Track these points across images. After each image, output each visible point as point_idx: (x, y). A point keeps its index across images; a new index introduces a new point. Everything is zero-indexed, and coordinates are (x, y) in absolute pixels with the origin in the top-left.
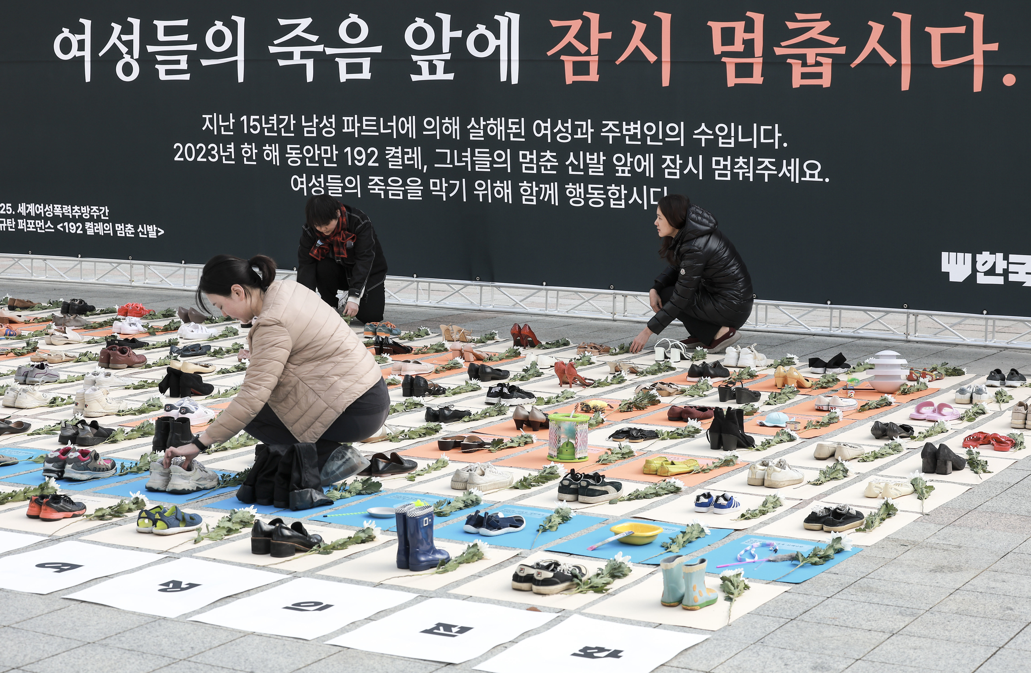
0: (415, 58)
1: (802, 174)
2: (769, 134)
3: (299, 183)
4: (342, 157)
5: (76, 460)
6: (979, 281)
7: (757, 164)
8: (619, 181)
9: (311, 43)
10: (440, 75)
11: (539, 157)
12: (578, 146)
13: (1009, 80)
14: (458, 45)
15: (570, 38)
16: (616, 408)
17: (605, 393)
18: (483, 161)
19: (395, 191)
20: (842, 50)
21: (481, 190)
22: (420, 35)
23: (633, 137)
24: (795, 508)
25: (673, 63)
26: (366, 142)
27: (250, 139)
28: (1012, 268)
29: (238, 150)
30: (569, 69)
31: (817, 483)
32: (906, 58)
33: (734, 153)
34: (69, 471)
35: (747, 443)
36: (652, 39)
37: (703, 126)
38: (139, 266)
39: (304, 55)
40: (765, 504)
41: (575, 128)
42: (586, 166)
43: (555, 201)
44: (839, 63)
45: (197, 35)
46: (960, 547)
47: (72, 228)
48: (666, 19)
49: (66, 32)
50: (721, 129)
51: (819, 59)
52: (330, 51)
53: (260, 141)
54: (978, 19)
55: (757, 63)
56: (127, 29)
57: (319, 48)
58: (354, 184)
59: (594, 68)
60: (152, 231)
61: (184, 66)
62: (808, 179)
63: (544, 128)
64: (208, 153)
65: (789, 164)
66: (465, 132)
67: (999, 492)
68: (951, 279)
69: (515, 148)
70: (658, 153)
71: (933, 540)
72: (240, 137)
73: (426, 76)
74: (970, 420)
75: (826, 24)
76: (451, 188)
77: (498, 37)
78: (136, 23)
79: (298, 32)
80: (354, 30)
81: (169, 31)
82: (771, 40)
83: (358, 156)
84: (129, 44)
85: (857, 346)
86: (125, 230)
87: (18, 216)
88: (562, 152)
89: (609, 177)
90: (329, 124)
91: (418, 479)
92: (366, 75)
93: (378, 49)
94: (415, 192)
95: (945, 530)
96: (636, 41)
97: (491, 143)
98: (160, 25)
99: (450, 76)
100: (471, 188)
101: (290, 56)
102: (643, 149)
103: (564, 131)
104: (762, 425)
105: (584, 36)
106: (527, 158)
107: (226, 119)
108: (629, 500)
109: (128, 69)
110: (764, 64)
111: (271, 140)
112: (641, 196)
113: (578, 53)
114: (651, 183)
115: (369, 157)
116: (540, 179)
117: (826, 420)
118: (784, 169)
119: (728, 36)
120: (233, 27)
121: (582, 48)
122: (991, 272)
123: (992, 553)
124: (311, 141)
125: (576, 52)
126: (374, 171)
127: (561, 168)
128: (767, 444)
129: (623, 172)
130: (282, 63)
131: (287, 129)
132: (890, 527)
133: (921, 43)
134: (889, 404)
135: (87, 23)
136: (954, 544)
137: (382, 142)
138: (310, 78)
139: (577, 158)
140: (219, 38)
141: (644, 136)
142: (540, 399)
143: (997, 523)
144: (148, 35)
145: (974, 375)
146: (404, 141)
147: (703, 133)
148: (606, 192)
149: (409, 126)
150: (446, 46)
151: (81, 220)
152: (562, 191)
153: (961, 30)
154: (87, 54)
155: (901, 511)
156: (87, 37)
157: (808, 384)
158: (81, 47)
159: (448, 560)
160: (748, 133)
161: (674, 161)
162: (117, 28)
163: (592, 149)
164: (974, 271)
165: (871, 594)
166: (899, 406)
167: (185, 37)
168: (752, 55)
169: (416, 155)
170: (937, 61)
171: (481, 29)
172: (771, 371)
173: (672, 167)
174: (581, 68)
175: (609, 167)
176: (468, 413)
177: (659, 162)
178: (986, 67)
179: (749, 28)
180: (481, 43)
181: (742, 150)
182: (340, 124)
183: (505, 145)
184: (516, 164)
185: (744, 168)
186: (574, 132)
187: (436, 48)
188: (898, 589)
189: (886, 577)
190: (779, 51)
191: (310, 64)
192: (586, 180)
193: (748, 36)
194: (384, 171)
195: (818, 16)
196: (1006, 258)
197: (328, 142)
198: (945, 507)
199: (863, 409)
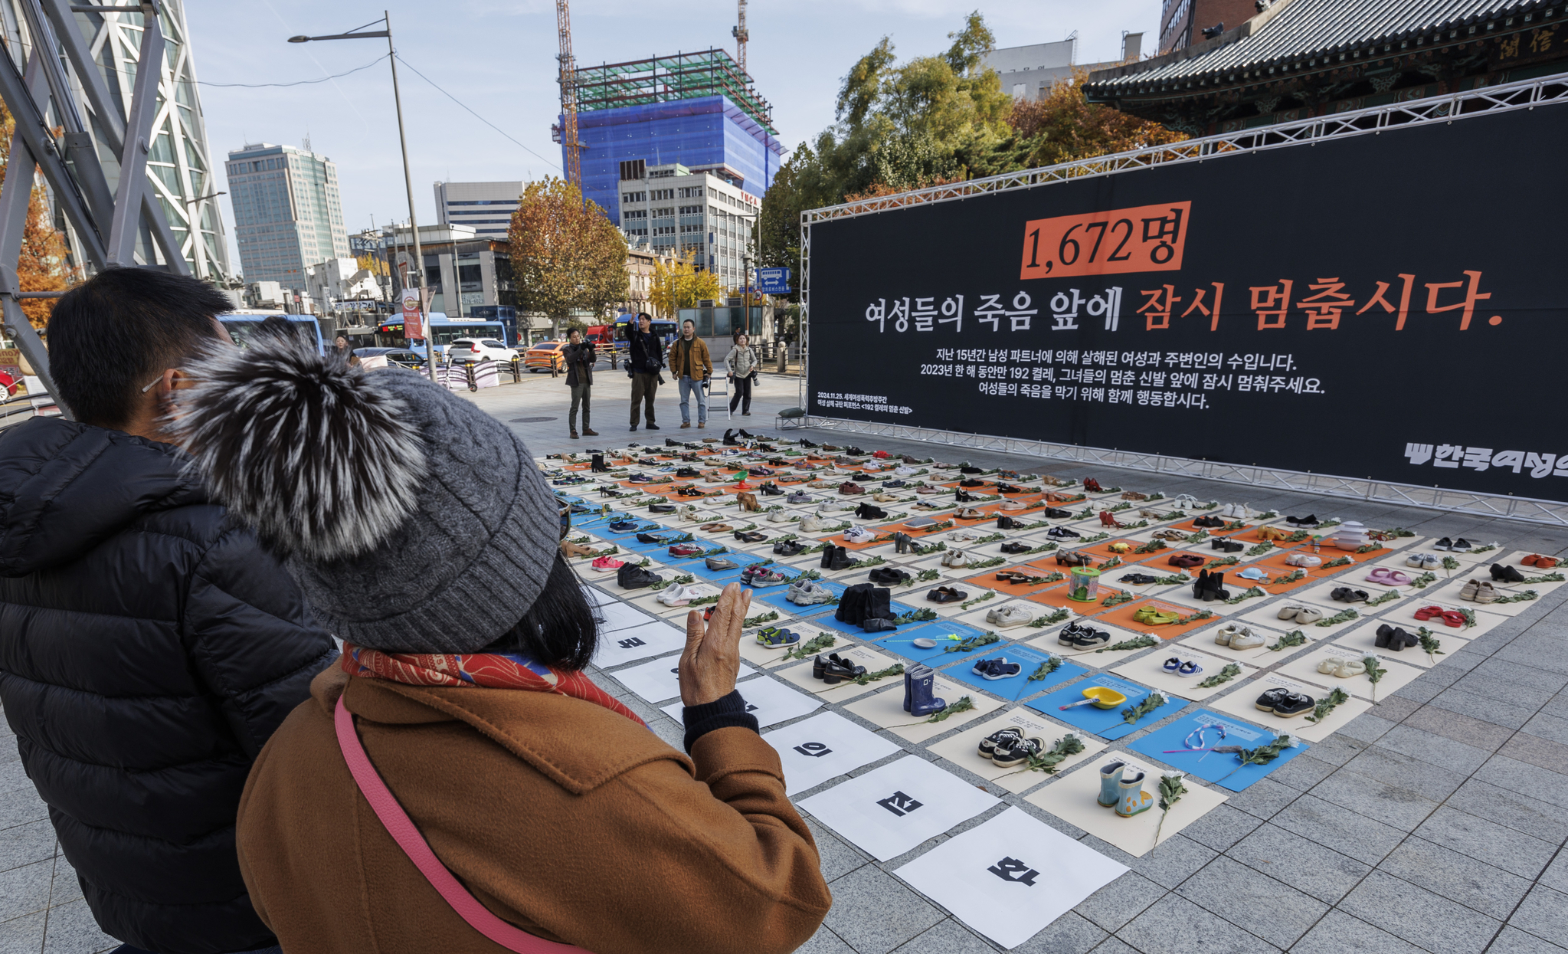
0: (1055, 316)
1: (1305, 387)
2: (1284, 361)
3: (984, 387)
4: (1009, 373)
5: (758, 575)
6: (1435, 465)
7: (1271, 380)
8: (1172, 390)
9: (997, 309)
10: (1070, 326)
11: (1123, 375)
12: (1149, 368)
13: (1495, 321)
14: (1082, 308)
15: (1153, 302)
16: (1134, 550)
17: (1131, 535)
18: (1088, 376)
19: (1036, 392)
20: (1351, 303)
21: (1086, 393)
22: (1060, 303)
23: (1186, 363)
24: (1252, 678)
25: (1221, 315)
26: (1022, 365)
27: (961, 362)
28: (1467, 457)
29: (954, 368)
30: (1149, 321)
31: (1275, 648)
32: (1404, 306)
33: (1255, 373)
34: (754, 582)
35: (1224, 596)
36: (1208, 301)
37: (1236, 356)
38: (898, 427)
39: (994, 316)
40: (1225, 670)
41: (1148, 358)
42: (1153, 380)
43: (1130, 401)
44: (1346, 312)
45: (938, 307)
46: (1413, 760)
47: (869, 407)
48: (1219, 287)
49: (872, 306)
50: (1249, 358)
51: (1331, 310)
52: (1008, 313)
53: (966, 363)
54: (1475, 276)
55: (1282, 314)
56: (903, 304)
57: (1002, 312)
58: (1013, 388)
59: (1166, 321)
60: (906, 410)
61: (930, 323)
62: (1308, 391)
63: (1129, 357)
64: (939, 370)
65: (1295, 381)
66: (1080, 359)
67: (1453, 681)
68: (1412, 462)
69: (1109, 369)
70: (1201, 373)
71: (1383, 743)
72: (956, 361)
73: (1061, 327)
74: (1421, 587)
75: (1342, 285)
76: (1068, 392)
77: (1107, 303)
78: (907, 300)
79: (991, 303)
80: (1022, 301)
81: (924, 304)
82: (1296, 297)
83: (1017, 373)
84: (903, 312)
85: (1326, 502)
86: (894, 409)
87: (844, 400)
88: (1138, 371)
89: (1167, 386)
90: (1003, 355)
91: (969, 608)
92: (1027, 327)
93: (1035, 312)
94: (1047, 393)
95: (1397, 731)
96: (1197, 302)
97: (1095, 366)
98: (919, 301)
99: (1076, 327)
100: (1079, 392)
101: (985, 317)
102: (1192, 371)
103: (1141, 359)
104: (1240, 576)
105: (1162, 300)
106: (1116, 376)
107: (949, 352)
108: (1113, 649)
109: (902, 325)
110: (1288, 315)
111: (971, 364)
112: (1186, 400)
113: (1157, 311)
114: (1193, 391)
115: (1023, 373)
116: (1122, 387)
117: (1293, 577)
118: (1291, 384)
119: (1263, 297)
120: (956, 301)
121: (1160, 308)
122: (1449, 459)
123: (1449, 775)
124: (993, 364)
125: (1156, 311)
126: (1025, 382)
127: (1136, 382)
128: (1240, 598)
129: (1176, 384)
130: (981, 321)
131: (981, 357)
132: (1339, 718)
133: (1419, 295)
134: (1349, 563)
135: (883, 301)
136: (1405, 753)
137: (1032, 365)
138: (995, 329)
139: (1147, 375)
140: (949, 308)
141: (1194, 362)
142: (1083, 538)
143: (1453, 728)
144: (913, 307)
145: (1423, 537)
146: (1044, 365)
147: (1236, 360)
148: (1163, 396)
149: (1048, 356)
150: (1075, 309)
151: (873, 403)
152: (1135, 395)
153: (1459, 284)
154: (882, 318)
155: (1353, 696)
156: (883, 308)
157: (1283, 538)
158: (879, 314)
159: (944, 708)
160: (1268, 360)
161: (1211, 378)
162: (897, 303)
163: (1157, 370)
164: (1433, 456)
165: (1311, 823)
166: (1357, 566)
167: (931, 307)
168: (1280, 309)
169: (1050, 373)
170: (1431, 307)
171: (1097, 298)
172: (1258, 523)
173: (1210, 382)
174: (1158, 320)
175: (1168, 381)
176: (1030, 548)
177: (1201, 378)
178: (1475, 311)
179: (1281, 290)
180: (1096, 306)
181: (1262, 371)
182: (1009, 355)
183: (1105, 367)
184: (1109, 379)
185: (1261, 384)
186: (1148, 359)
187: (1069, 311)
188: (1342, 820)
189: (1330, 797)
190: (1300, 305)
191: (996, 321)
192: (1152, 389)
193: (1278, 296)
194: (1030, 381)
195: (1336, 280)
196: (1464, 449)
197: (1002, 365)
198: (1396, 696)
199: (1326, 566)
